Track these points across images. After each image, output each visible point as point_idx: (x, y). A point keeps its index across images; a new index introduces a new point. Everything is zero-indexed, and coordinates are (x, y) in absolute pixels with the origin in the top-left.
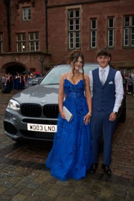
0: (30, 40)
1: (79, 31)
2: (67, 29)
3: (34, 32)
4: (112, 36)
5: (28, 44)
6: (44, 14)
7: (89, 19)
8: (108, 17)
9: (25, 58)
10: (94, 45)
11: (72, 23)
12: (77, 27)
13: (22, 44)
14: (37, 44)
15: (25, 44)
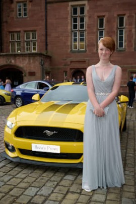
0: (26, 40)
1: (84, 30)
2: (70, 27)
3: (31, 31)
4: (122, 37)
5: (24, 44)
6: (43, 10)
7: (96, 17)
8: (118, 15)
9: (23, 60)
11: (75, 21)
12: (82, 26)
13: (16, 44)
14: (34, 44)
15: (19, 43)
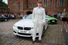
2: (43, 2)
3: (34, 3)
4: (56, 4)
10: (51, 6)
12: (46, 2)
14: (35, 6)
15: (31, 6)
